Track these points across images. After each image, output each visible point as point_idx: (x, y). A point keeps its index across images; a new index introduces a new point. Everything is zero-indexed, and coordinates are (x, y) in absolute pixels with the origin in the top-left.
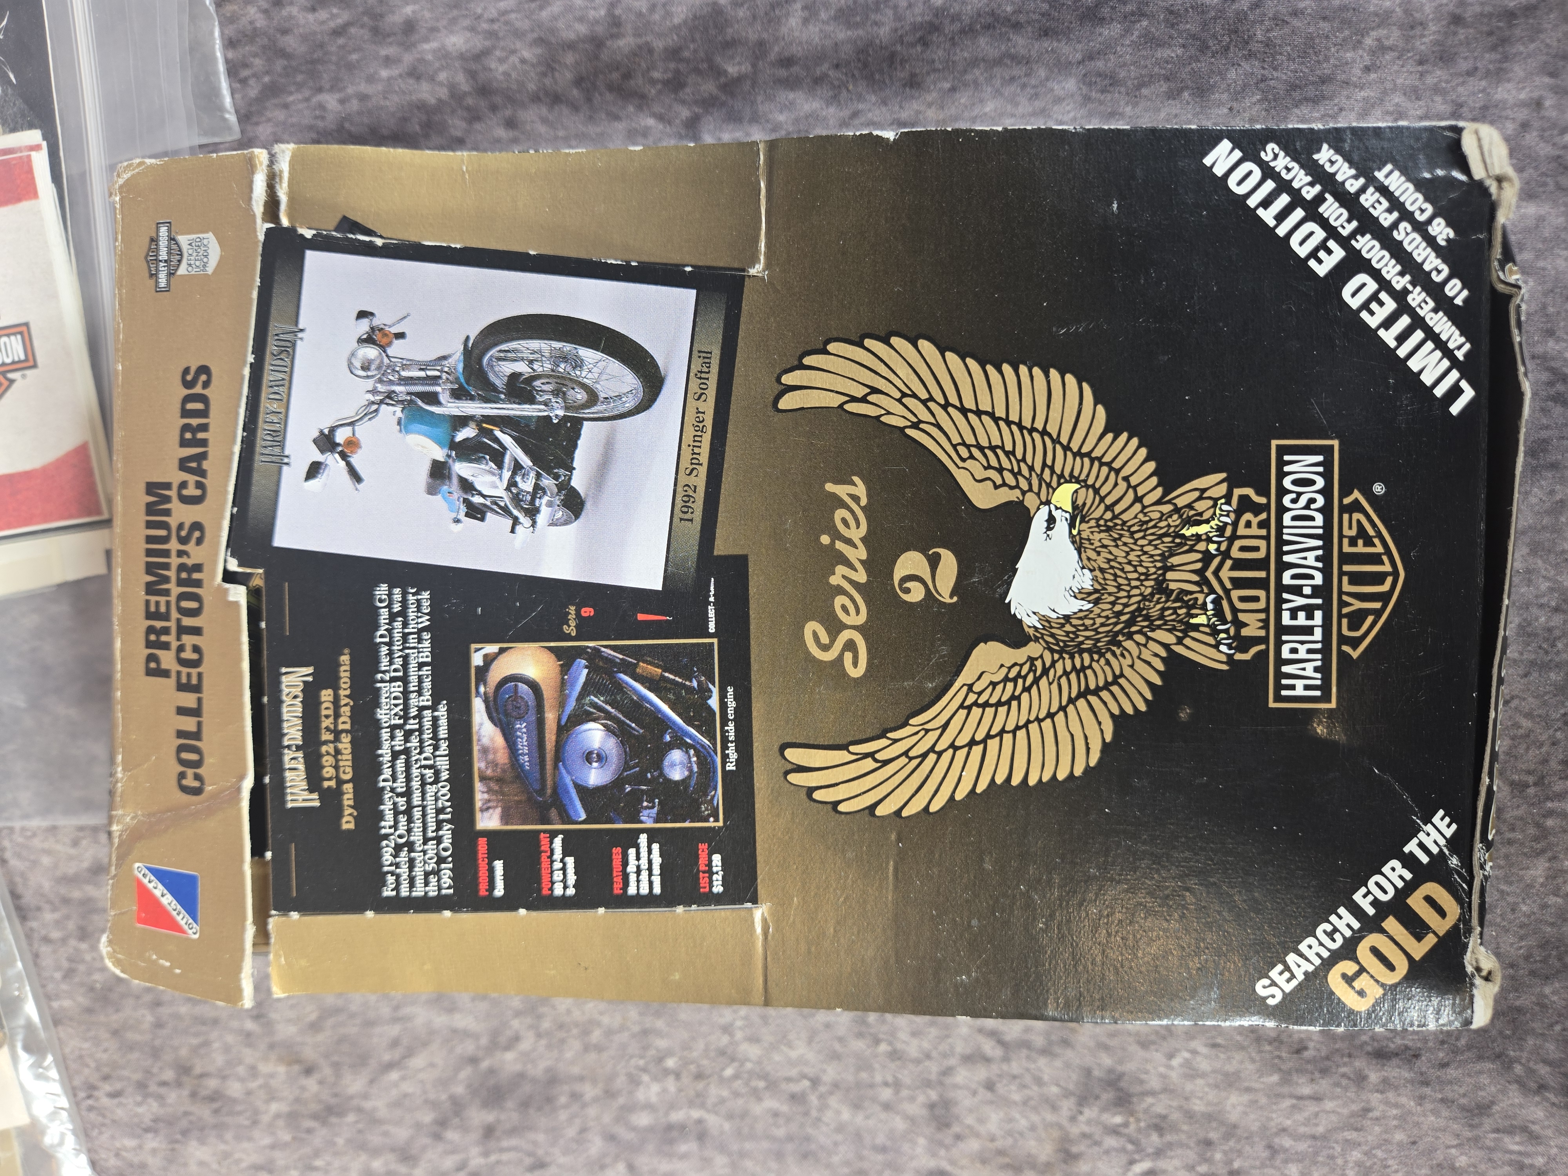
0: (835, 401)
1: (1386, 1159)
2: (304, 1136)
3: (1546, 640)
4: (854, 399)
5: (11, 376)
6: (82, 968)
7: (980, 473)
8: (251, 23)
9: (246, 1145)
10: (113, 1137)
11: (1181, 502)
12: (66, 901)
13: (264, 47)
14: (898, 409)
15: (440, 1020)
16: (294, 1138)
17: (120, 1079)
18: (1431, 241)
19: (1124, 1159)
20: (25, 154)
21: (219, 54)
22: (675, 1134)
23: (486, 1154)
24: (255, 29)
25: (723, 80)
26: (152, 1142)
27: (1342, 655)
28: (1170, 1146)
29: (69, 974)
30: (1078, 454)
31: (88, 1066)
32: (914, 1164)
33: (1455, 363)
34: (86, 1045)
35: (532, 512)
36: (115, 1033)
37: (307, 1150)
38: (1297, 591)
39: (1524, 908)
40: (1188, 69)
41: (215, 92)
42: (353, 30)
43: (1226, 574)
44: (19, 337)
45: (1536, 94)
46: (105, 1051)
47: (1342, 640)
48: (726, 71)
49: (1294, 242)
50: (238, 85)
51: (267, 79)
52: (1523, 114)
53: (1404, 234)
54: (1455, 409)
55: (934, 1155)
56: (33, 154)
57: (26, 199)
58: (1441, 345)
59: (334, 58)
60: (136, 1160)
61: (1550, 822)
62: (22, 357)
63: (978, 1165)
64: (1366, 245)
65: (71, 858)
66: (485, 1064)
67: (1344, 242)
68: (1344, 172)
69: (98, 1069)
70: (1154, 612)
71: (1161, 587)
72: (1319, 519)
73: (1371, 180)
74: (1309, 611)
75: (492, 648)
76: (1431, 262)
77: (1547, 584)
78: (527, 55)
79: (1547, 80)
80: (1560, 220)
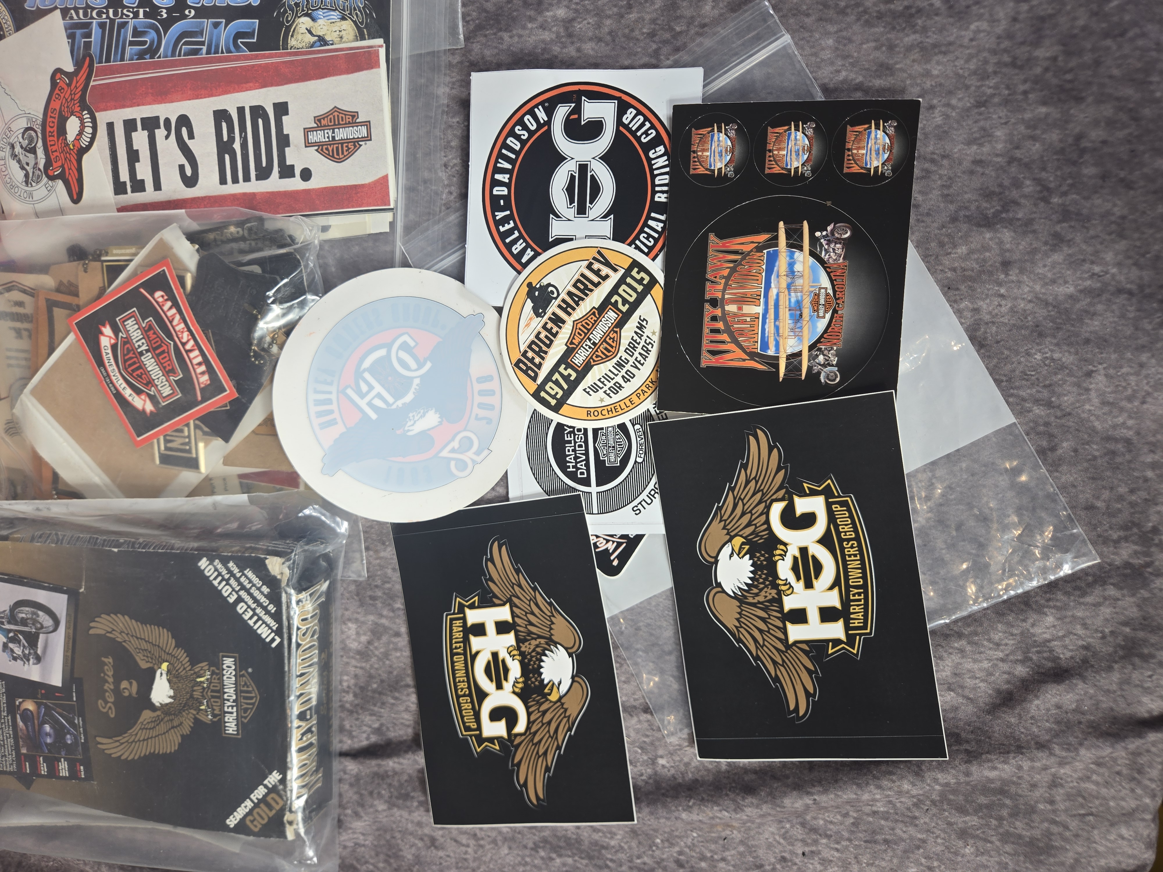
0: (103, 632)
3: (1023, 315)
4: (108, 632)
5: (361, 143)
7: (143, 658)
11: (196, 670)
13: (477, 7)
14: (119, 636)
18: (262, 593)
20: (376, 48)
21: (459, 10)
27: (242, 722)
30: (168, 654)
33: (273, 631)
35: (28, 660)
38: (228, 700)
41: (457, 26)
43: (209, 694)
44: (366, 127)
45: (1054, 54)
47: (242, 717)
49: (223, 591)
50: (465, 24)
51: (477, 21)
53: (253, 590)
54: (274, 645)
56: (380, 49)
57: (375, 68)
58: (267, 625)
59: (506, 14)
62: (366, 136)
64: (242, 593)
67: (237, 592)
68: (236, 570)
70: (190, 704)
71: (192, 696)
72: (234, 679)
73: (243, 574)
74: (232, 707)
75: (21, 700)
76: (263, 599)
77: (1028, 289)
78: (591, 21)
79: (1061, 48)
80: (1058, 116)
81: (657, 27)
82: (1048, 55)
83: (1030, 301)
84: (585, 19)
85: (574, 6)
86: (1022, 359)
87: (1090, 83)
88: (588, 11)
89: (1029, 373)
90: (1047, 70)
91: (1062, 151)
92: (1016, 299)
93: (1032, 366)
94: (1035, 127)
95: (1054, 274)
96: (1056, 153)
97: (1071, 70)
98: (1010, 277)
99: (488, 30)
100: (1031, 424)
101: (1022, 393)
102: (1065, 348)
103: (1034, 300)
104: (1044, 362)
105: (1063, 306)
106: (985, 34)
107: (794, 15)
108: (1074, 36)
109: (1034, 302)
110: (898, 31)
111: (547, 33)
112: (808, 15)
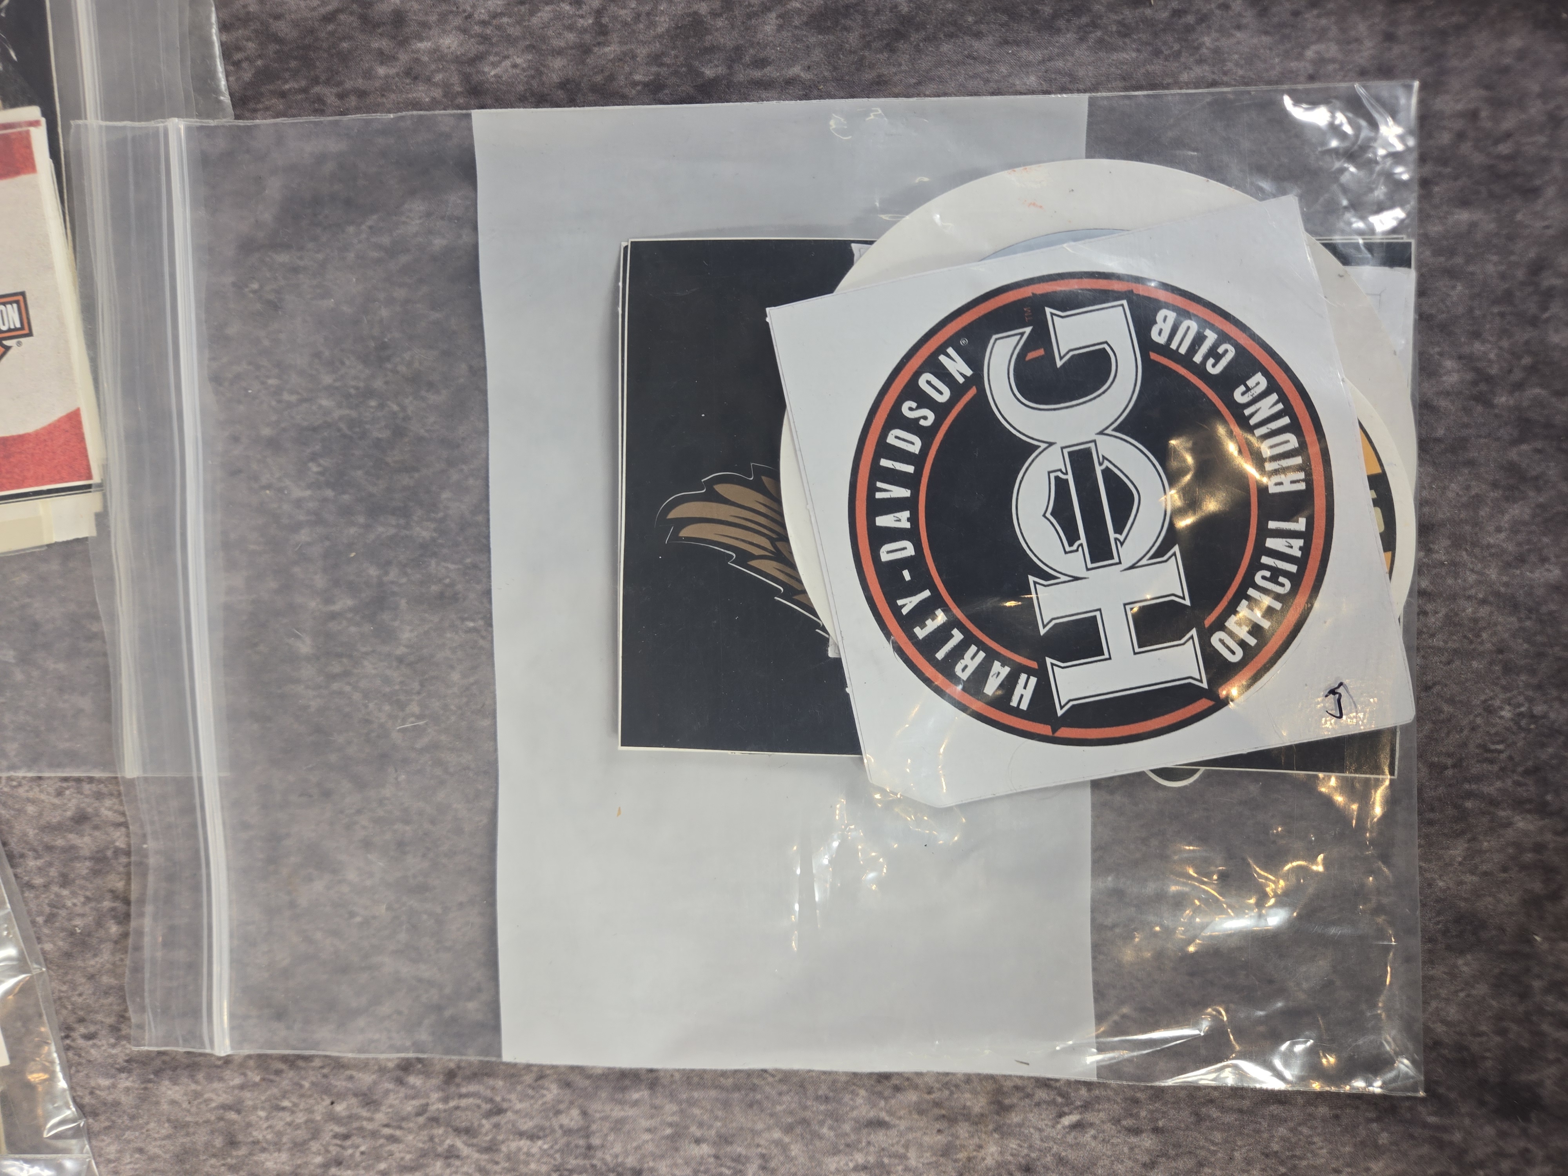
1: (1311, 1136)
2: (272, 1077)
3: (1471, 630)
5: (7, 343)
6: (63, 913)
8: (245, 6)
9: (216, 1085)
10: (87, 1076)
12: (49, 848)
13: (256, 31)
15: (406, 970)
16: (263, 1079)
17: (95, 1023)
19: (1054, 1111)
20: (24, 129)
21: (215, 38)
22: (627, 1082)
23: (445, 1100)
24: (248, 13)
25: (700, 81)
26: (125, 1082)
28: (1098, 1099)
29: (50, 919)
31: (66, 1008)
32: (855, 1114)
34: (64, 988)
36: (91, 977)
37: (275, 1091)
39: (1441, 884)
40: (1143, 70)
41: (211, 74)
42: (342, 17)
44: (15, 305)
45: (1472, 106)
46: (80, 995)
48: (703, 73)
50: (232, 68)
51: (259, 63)
52: (1458, 124)
55: (874, 1105)
56: (32, 129)
57: (25, 173)
59: (325, 45)
60: (110, 1098)
61: (1469, 804)
62: (18, 325)
63: (916, 1116)
65: (55, 807)
66: (447, 1013)
69: (73, 1012)
77: (1474, 577)
78: (519, 61)
79: (1483, 93)
80: (1492, 226)
81: (664, 71)
82: (1460, 107)
83: (1484, 602)
84: (506, 57)
85: (477, 29)
86: (1479, 721)
87: (1546, 161)
88: (511, 41)
89: (1493, 747)
90: (1461, 136)
91: (1507, 297)
92: (1453, 597)
93: (1496, 734)
94: (1452, 252)
95: (1519, 544)
96: (1496, 302)
97: (1508, 135)
98: (1435, 556)
99: (286, 81)
100: (1510, 850)
101: (1489, 789)
102: (1554, 693)
103: (1491, 599)
104: (1517, 723)
105: (1544, 609)
106: (1337, 66)
107: (950, 36)
108: (1505, 70)
109: (1491, 604)
110: (1166, 59)
111: (422, 87)
112: (978, 35)
